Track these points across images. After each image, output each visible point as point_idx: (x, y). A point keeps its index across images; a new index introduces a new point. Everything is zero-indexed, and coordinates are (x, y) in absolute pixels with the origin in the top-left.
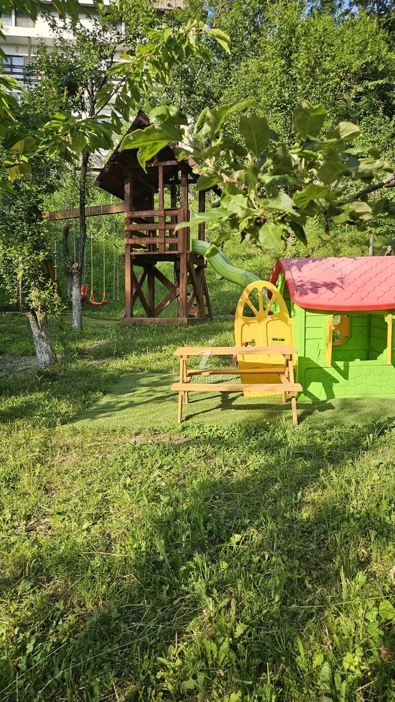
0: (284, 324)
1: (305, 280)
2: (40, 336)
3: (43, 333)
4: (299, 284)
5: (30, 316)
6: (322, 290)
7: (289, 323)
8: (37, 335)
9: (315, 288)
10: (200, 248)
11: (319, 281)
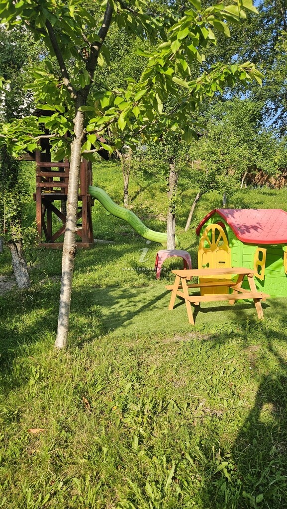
0: (226, 252)
1: (241, 224)
2: (20, 263)
3: (22, 261)
4: (238, 226)
5: (12, 247)
6: (252, 230)
7: (229, 251)
8: (18, 262)
9: (248, 229)
10: (95, 192)
11: (248, 224)
